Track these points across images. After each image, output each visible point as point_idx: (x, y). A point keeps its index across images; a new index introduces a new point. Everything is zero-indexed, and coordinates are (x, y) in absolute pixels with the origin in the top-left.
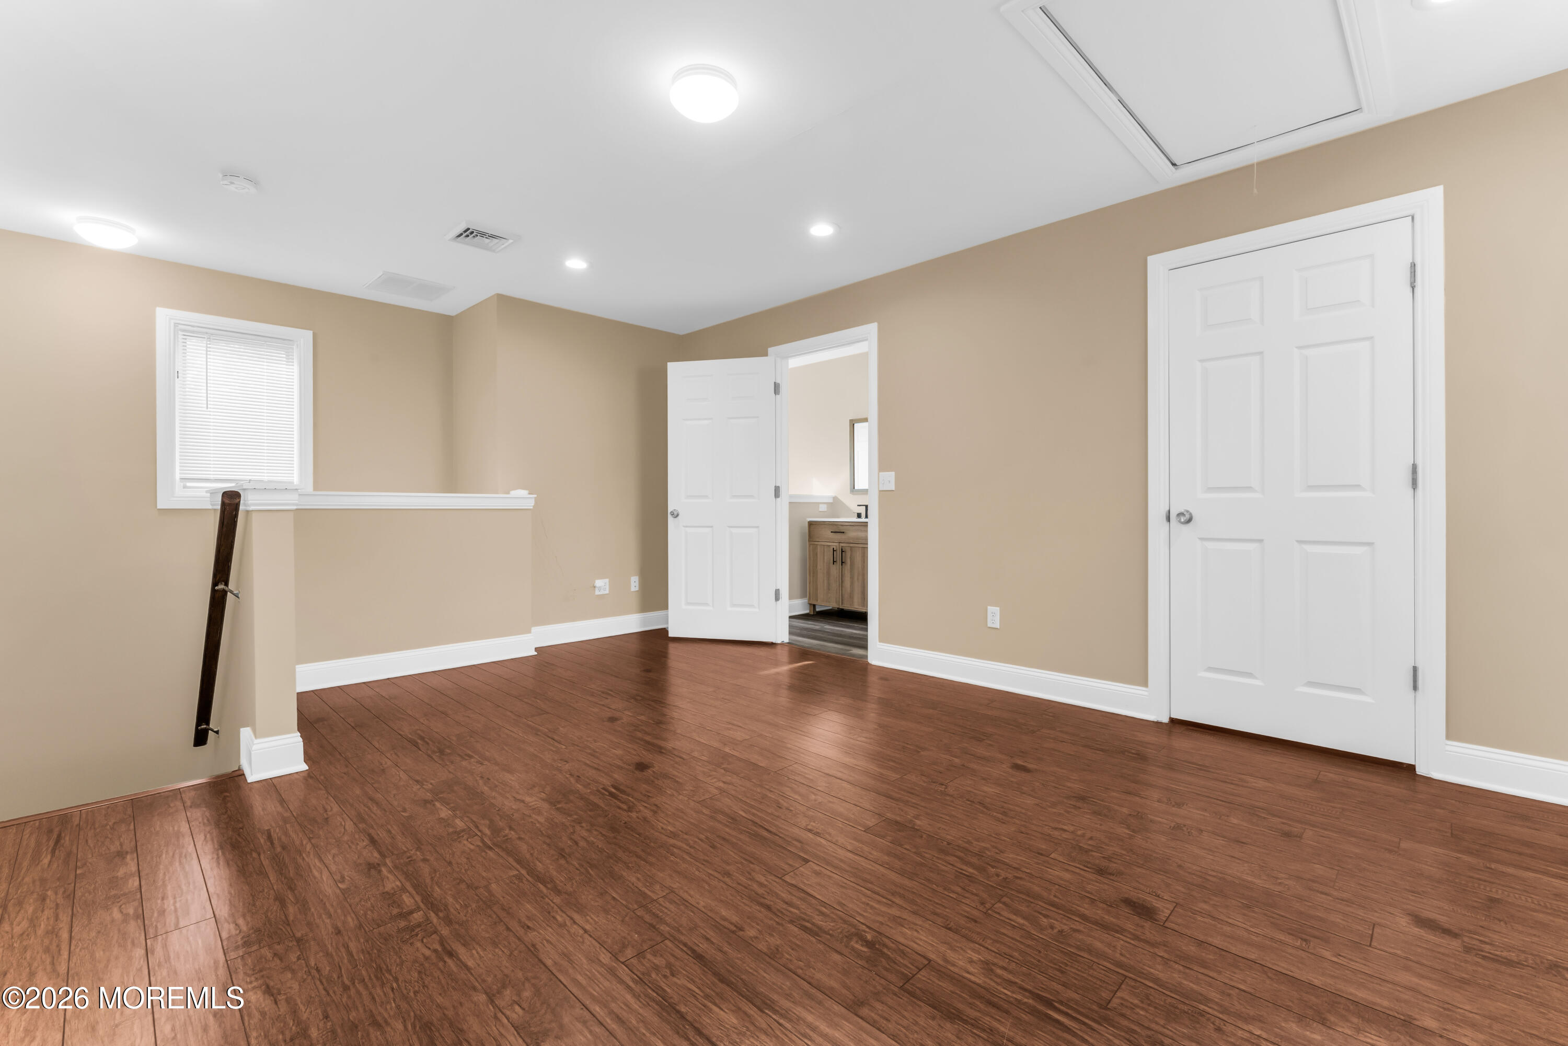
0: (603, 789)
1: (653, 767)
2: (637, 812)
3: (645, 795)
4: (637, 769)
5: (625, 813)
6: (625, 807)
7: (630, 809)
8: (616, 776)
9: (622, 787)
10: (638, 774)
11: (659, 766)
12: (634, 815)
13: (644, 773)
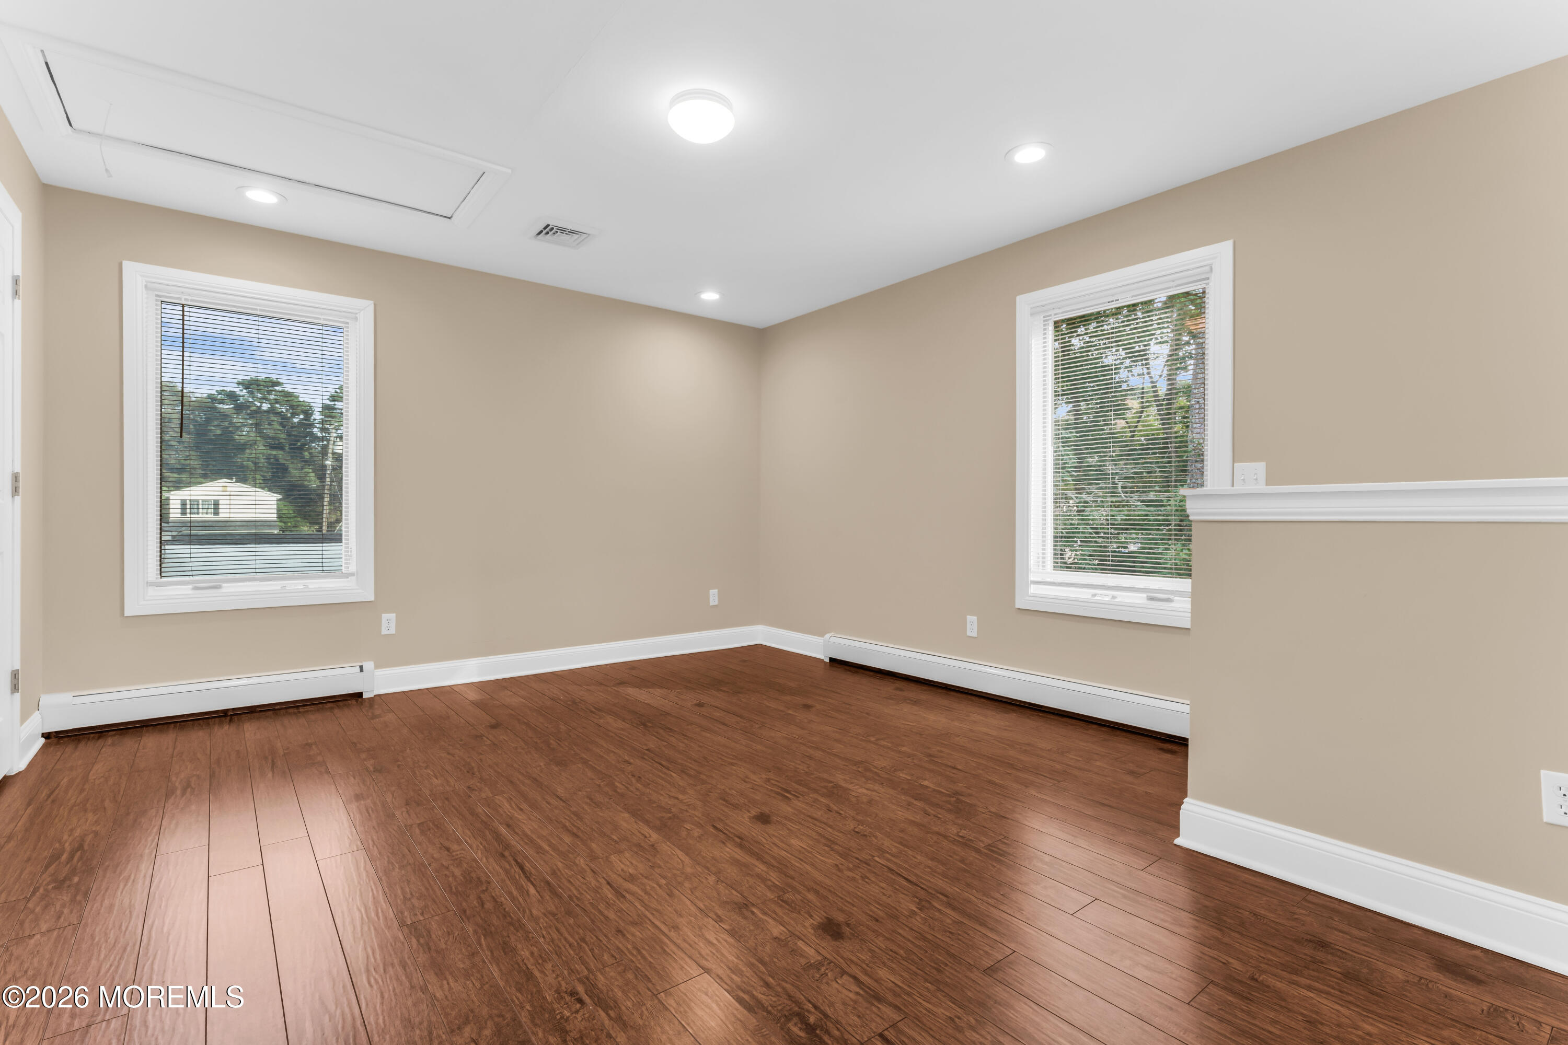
0: (798, 797)
1: (750, 818)
2: (761, 778)
3: (756, 790)
4: (769, 816)
5: (772, 777)
6: (773, 782)
7: (768, 780)
8: (789, 809)
9: (780, 798)
10: (766, 810)
11: (744, 818)
12: (764, 776)
13: (760, 811)
